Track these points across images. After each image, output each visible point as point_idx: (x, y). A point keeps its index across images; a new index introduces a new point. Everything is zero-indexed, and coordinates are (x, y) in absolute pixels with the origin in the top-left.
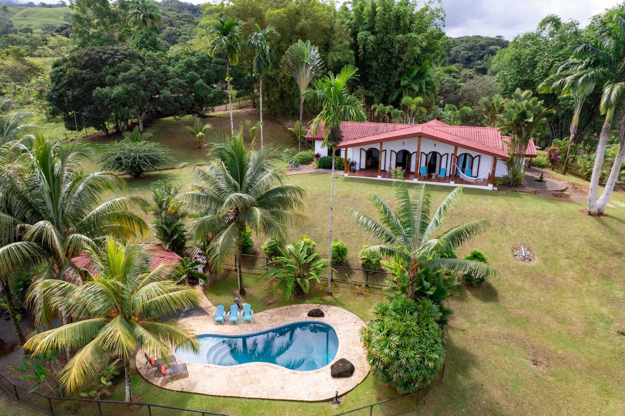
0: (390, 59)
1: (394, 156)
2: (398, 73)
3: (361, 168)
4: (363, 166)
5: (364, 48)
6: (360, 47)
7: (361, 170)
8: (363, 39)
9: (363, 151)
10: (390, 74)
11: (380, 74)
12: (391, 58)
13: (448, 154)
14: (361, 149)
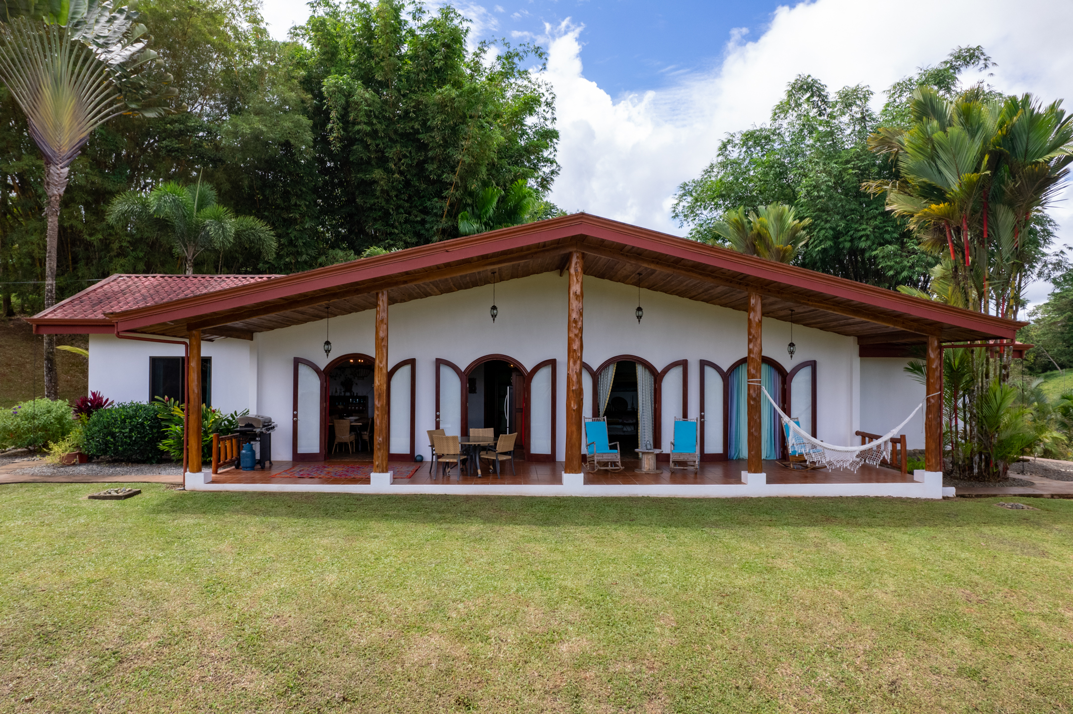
0: (421, 165)
1: (452, 387)
2: (446, 205)
3: (301, 450)
4: (311, 443)
5: (343, 118)
6: (333, 114)
7: (299, 458)
8: (341, 90)
9: (305, 372)
10: (425, 211)
11: (398, 207)
12: (425, 161)
13: (684, 364)
14: (297, 362)
